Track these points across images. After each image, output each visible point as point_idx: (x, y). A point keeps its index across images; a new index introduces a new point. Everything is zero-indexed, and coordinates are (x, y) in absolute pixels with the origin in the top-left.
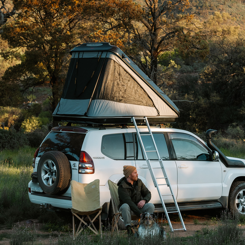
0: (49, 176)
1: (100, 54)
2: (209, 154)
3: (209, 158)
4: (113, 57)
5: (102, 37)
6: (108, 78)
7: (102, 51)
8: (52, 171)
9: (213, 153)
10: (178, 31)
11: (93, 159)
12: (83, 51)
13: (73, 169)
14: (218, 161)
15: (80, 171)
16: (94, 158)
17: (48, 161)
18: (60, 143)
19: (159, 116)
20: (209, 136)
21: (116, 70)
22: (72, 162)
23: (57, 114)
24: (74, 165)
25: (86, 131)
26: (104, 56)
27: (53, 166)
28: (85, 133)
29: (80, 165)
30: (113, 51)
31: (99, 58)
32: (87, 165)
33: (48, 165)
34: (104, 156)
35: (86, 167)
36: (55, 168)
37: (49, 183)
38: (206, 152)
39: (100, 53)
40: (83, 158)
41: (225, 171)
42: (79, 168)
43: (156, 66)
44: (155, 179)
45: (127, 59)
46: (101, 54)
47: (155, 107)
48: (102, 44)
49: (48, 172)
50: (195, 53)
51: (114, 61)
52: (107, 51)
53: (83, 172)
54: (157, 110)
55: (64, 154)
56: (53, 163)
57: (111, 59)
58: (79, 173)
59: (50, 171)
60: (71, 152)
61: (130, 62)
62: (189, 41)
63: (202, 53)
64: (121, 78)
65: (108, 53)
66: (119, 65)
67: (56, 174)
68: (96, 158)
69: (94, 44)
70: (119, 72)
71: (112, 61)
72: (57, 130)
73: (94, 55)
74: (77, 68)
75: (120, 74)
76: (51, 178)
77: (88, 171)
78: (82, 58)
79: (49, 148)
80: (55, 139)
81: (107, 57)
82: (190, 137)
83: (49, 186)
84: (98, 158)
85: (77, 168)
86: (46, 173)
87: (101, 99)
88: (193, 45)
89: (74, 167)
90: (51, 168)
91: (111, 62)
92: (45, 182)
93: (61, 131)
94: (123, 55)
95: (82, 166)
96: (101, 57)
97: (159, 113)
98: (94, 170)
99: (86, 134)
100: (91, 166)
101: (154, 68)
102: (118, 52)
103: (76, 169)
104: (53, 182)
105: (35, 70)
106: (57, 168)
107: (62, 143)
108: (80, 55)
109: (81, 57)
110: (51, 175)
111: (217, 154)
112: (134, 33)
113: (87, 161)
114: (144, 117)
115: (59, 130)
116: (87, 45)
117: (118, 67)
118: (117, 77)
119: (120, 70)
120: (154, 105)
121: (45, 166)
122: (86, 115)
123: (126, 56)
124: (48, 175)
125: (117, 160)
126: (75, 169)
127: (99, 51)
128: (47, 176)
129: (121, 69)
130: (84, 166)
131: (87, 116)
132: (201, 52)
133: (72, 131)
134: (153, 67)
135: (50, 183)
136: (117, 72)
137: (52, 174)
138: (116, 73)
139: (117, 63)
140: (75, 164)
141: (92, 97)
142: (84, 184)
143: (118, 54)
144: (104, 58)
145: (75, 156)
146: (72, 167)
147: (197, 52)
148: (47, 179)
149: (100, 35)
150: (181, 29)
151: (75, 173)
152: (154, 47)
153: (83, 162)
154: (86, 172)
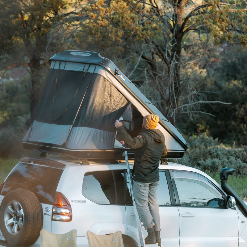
0: (14, 222)
1: (86, 68)
2: (223, 199)
3: (223, 204)
4: (103, 73)
5: (103, 11)
6: (96, 100)
7: (90, 64)
8: (18, 215)
9: (228, 199)
10: (211, 5)
11: (71, 203)
12: (66, 61)
13: (45, 214)
14: (235, 209)
15: (53, 218)
16: (72, 201)
17: (13, 202)
18: (30, 178)
20: (224, 177)
21: (106, 89)
22: (44, 206)
23: (28, 141)
24: (47, 209)
25: (64, 166)
26: (91, 70)
27: (20, 209)
28: (63, 168)
29: (54, 210)
30: (104, 65)
31: (84, 72)
32: (63, 211)
33: (13, 208)
34: (85, 199)
35: (61, 212)
36: (22, 212)
37: (14, 230)
38: (220, 196)
39: (87, 66)
40: (58, 201)
41: (242, 222)
42: (53, 213)
43: (179, 52)
45: (121, 76)
46: (88, 68)
48: (90, 55)
49: (13, 216)
50: (234, 38)
51: (104, 78)
52: (96, 65)
53: (58, 219)
55: (34, 195)
56: (19, 206)
57: (101, 75)
58: (52, 219)
59: (16, 215)
60: (43, 190)
61: (124, 79)
62: (225, 21)
63: (244, 39)
64: (112, 100)
65: (97, 67)
66: (111, 83)
67: (22, 220)
68: (75, 201)
69: (80, 53)
70: (111, 93)
71: (102, 78)
72: (27, 162)
73: (79, 68)
74: (56, 82)
75: (112, 95)
76: (16, 224)
77: (64, 217)
78: (64, 70)
79: (17, 183)
80: (26, 171)
81: (95, 72)
82: (199, 176)
83: (13, 234)
84: (78, 201)
85: (50, 213)
86: (11, 217)
88: (233, 26)
89: (47, 211)
90: (17, 212)
91: (100, 79)
92: (8, 228)
93: (32, 163)
94: (116, 70)
95: (57, 211)
96: (88, 72)
98: (71, 217)
99: (63, 170)
100: (68, 211)
101: (175, 56)
102: (109, 66)
103: (49, 215)
104: (19, 229)
105: (8, 47)
106: (24, 212)
107: (33, 179)
108: (61, 66)
109: (62, 68)
110: (17, 220)
111: (233, 200)
112: (150, 3)
113: (64, 205)
115: (30, 162)
116: (71, 53)
117: (109, 86)
118: (107, 99)
119: (111, 89)
121: (10, 208)
122: (64, 145)
123: (120, 72)
124: (13, 220)
126: (47, 214)
127: (85, 63)
128: (11, 221)
129: (113, 88)
130: (59, 211)
131: (66, 148)
132: (242, 37)
133: (46, 164)
134: (175, 54)
135: (16, 230)
136: (108, 92)
137: (17, 218)
138: (106, 93)
139: (108, 80)
140: (48, 207)
141: (73, 123)
142: (57, 235)
143: (109, 69)
144: (92, 73)
145: (49, 197)
146: (44, 212)
147: (236, 37)
148: (12, 225)
149: (101, 8)
150: (217, 2)
151: (47, 219)
152: (178, 25)
153: (58, 206)
154: (61, 219)
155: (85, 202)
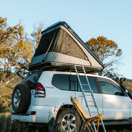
2: (122, 92)
11: (45, 88)
14: (127, 96)
16: (46, 87)
17: (17, 91)
19: (91, 66)
20: (122, 81)
22: (32, 91)
28: (42, 72)
29: (36, 92)
31: (54, 30)
34: (53, 86)
36: (20, 94)
37: (17, 105)
40: (38, 87)
41: (131, 102)
44: (87, 101)
45: (71, 30)
47: (89, 60)
49: (17, 98)
51: (63, 29)
52: (59, 24)
54: (90, 63)
57: (61, 28)
58: (35, 97)
74: (43, 39)
76: (18, 102)
83: (17, 107)
85: (34, 94)
87: (53, 51)
92: (15, 105)
97: (91, 65)
98: (45, 95)
100: (43, 92)
111: (127, 91)
114: (82, 65)
120: (88, 59)
121: (16, 94)
124: (17, 100)
125: (62, 90)
130: (38, 92)
141: (48, 50)
143: (65, 25)
154: (39, 96)
155: (53, 88)
